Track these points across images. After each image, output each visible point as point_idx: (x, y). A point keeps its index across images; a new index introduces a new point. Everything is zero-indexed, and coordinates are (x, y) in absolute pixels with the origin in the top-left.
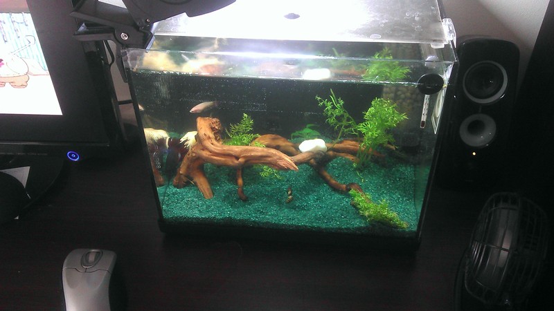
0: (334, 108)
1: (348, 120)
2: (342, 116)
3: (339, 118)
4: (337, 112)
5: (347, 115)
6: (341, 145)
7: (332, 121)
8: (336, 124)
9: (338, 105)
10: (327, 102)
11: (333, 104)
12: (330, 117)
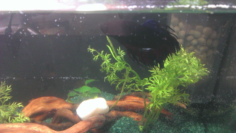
0: (113, 61)
1: (131, 75)
2: (124, 71)
3: (120, 74)
4: (118, 67)
5: (129, 69)
6: (124, 103)
7: (112, 78)
8: (117, 82)
9: (118, 57)
10: (104, 54)
11: (111, 57)
12: (109, 74)
